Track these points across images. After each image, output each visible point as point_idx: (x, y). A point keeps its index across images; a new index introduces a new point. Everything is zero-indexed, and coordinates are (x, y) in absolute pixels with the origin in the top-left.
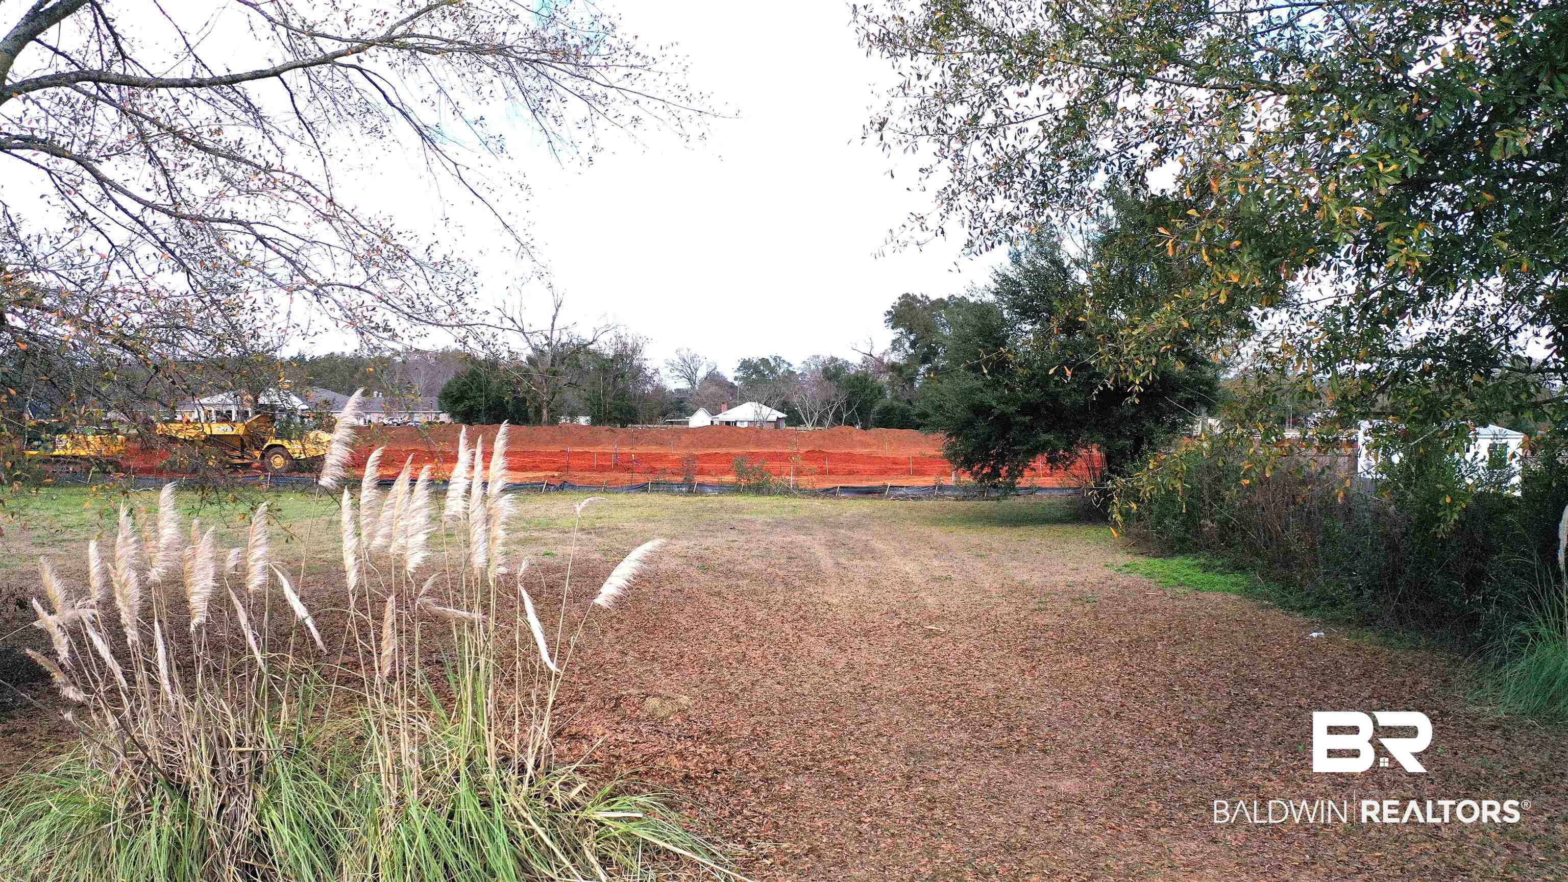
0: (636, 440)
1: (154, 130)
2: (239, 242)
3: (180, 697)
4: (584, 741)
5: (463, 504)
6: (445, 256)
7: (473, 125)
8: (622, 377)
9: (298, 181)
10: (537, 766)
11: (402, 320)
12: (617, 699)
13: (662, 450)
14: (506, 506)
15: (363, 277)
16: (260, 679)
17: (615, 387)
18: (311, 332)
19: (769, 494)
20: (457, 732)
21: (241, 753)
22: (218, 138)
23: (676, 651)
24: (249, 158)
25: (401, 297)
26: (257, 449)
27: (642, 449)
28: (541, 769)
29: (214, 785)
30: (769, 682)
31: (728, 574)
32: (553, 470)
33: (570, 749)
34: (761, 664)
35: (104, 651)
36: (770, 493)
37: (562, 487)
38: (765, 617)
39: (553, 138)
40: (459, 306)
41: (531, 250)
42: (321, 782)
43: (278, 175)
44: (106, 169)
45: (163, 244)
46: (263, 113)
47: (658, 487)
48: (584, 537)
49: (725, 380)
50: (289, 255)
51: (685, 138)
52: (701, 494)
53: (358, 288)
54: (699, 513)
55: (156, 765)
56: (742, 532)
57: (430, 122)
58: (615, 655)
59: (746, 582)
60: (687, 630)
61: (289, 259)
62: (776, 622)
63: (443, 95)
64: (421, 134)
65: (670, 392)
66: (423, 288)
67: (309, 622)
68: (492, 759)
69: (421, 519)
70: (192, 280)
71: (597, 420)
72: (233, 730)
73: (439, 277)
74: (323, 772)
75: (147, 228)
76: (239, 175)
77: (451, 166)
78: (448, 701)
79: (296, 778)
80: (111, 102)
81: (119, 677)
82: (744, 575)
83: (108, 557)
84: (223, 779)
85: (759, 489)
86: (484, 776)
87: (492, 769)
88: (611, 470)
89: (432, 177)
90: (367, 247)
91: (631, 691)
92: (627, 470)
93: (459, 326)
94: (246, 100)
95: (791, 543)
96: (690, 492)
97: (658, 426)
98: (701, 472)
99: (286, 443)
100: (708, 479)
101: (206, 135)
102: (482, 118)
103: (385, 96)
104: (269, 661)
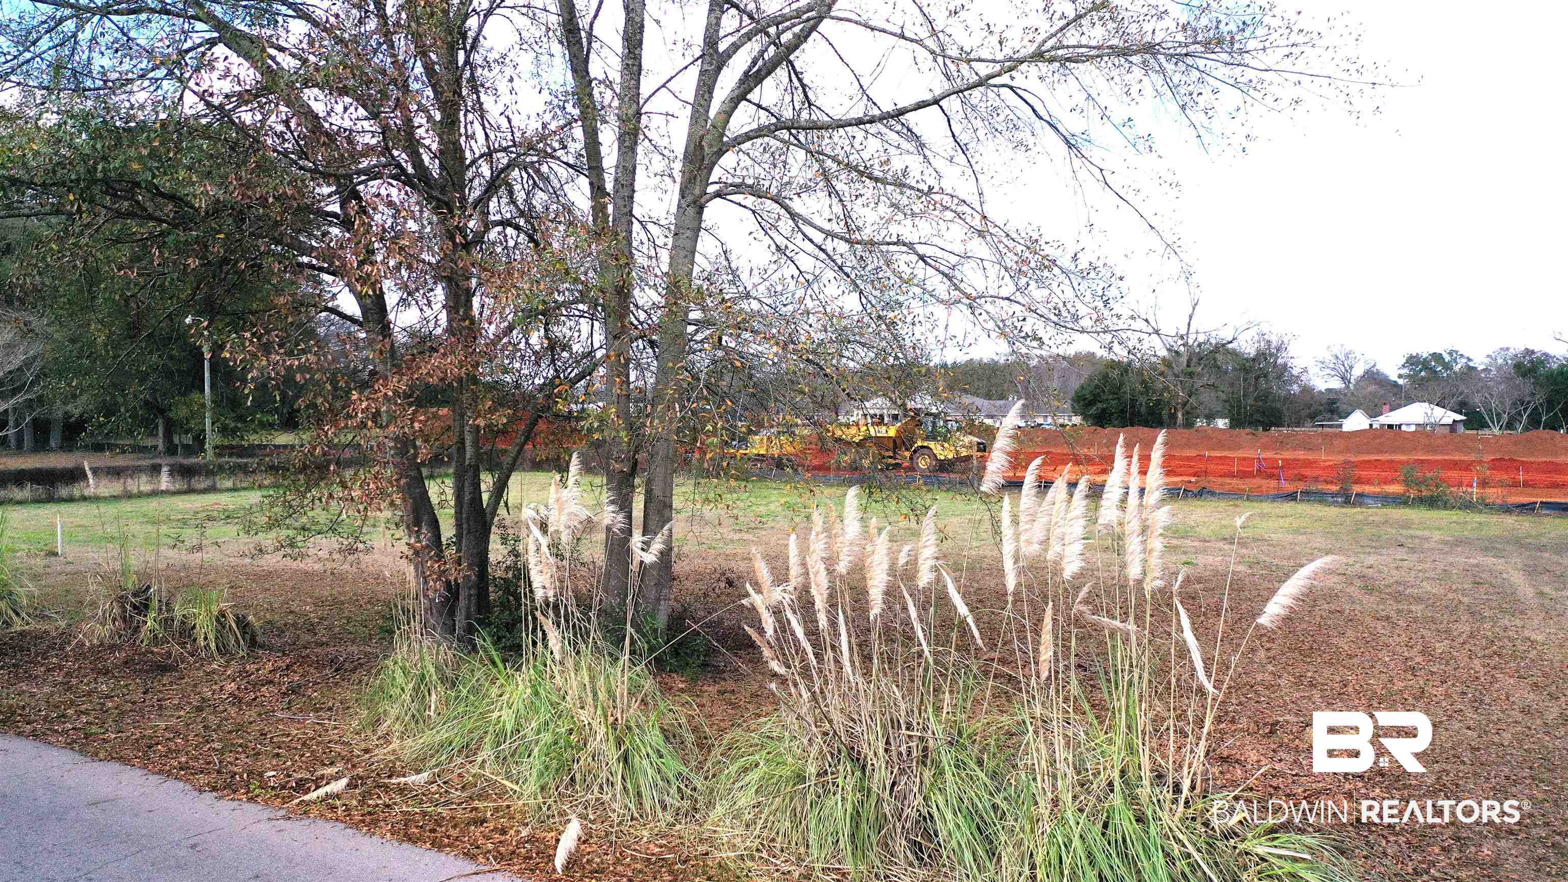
0: (1282, 444)
1: (834, 166)
2: (903, 261)
3: (860, 680)
4: (1237, 766)
5: (1118, 513)
6: (1091, 264)
7: (1121, 128)
8: (1265, 376)
9: (956, 201)
10: (1193, 788)
11: (1048, 328)
12: (1272, 725)
13: (1311, 456)
14: (1162, 516)
15: (1011, 288)
16: (926, 670)
17: (1256, 388)
18: (966, 344)
19: (1445, 508)
20: (1110, 741)
21: (910, 736)
22: (886, 168)
23: (1338, 679)
24: (913, 184)
25: (1049, 306)
26: (907, 450)
27: (1287, 455)
28: (1198, 790)
29: (887, 763)
30: (1457, 726)
31: (1398, 597)
32: (1189, 475)
33: (1221, 772)
34: (1444, 704)
35: (800, 632)
36: (1446, 506)
37: (1201, 493)
38: (1447, 649)
39: (1202, 132)
40: (1106, 313)
41: (1177, 250)
42: (979, 772)
43: (937, 197)
44: (797, 205)
45: (840, 268)
46: (924, 139)
47: (1308, 496)
48: (1227, 547)
49: (1386, 377)
50: (947, 271)
51: (1355, 115)
52: (1361, 505)
53: (1008, 299)
54: (1359, 526)
55: (840, 737)
56: (1412, 550)
57: (1077, 130)
58: (1268, 677)
59: (1420, 607)
60: (1350, 657)
61: (946, 275)
62: (1462, 657)
63: (1091, 102)
64: (1067, 142)
65: (1320, 392)
66: (1069, 294)
67: (970, 620)
68: (1146, 773)
69: (1078, 528)
70: (864, 301)
71: (1236, 423)
72: (903, 714)
73: (1085, 284)
74: (980, 763)
75: (828, 255)
76: (905, 201)
77: (1097, 172)
78: (1100, 709)
79: (957, 767)
80: (800, 145)
81: (811, 656)
82: (1419, 599)
83: (804, 551)
84: (895, 759)
85: (1432, 502)
86: (1139, 791)
87: (1146, 782)
88: (1254, 477)
89: (1077, 186)
90: (1016, 258)
91: (1288, 717)
92: (1271, 476)
93: (1105, 332)
94: (909, 130)
95: (1477, 565)
96: (1347, 502)
97: (1307, 429)
98: (1359, 481)
99: (932, 445)
100: (1368, 489)
101: (877, 167)
102: (1130, 120)
103: (1034, 110)
104: (935, 653)
